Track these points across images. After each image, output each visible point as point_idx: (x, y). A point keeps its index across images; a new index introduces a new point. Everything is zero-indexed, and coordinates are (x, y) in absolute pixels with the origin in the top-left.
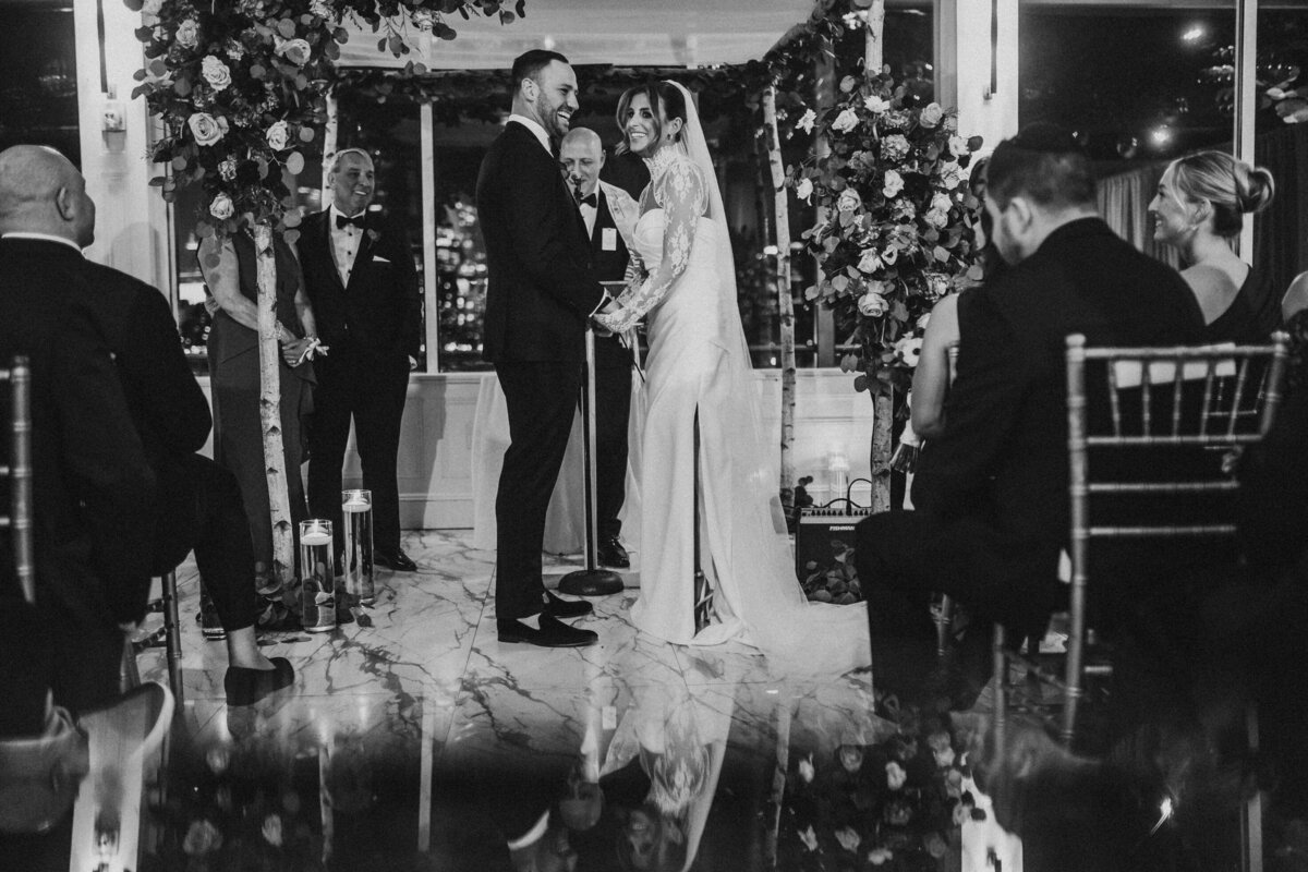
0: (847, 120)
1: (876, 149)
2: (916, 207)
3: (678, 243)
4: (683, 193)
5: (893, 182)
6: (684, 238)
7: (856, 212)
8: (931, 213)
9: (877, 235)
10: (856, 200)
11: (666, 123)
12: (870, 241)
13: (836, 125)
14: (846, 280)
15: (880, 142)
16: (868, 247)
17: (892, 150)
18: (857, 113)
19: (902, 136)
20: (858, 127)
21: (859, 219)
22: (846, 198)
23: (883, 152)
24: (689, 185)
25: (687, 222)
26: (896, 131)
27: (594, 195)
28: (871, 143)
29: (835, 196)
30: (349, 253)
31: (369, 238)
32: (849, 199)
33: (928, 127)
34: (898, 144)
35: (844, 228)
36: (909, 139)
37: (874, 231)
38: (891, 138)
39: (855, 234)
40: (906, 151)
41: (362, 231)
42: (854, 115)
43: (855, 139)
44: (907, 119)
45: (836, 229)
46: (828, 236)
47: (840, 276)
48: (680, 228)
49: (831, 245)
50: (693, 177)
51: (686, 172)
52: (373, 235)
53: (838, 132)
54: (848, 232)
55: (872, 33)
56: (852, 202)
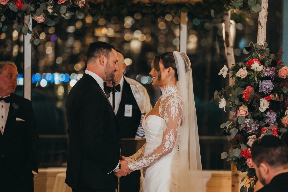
0: (243, 73)
1: (256, 88)
2: (277, 115)
3: (169, 138)
4: (174, 116)
5: (264, 105)
6: (172, 136)
7: (247, 117)
8: (285, 118)
9: (257, 128)
10: (247, 112)
11: (163, 70)
12: (253, 131)
13: (238, 74)
14: (240, 151)
15: (258, 84)
16: (252, 134)
17: (264, 89)
18: (247, 69)
19: (270, 81)
20: (248, 76)
21: (248, 121)
22: (241, 111)
23: (260, 89)
24: (177, 112)
25: (175, 129)
26: (267, 78)
27: (119, 85)
28: (255, 84)
29: (237, 108)
30: (3, 117)
31: (14, 108)
32: (243, 111)
33: (282, 78)
34: (267, 85)
35: (241, 124)
36: (273, 82)
37: (255, 126)
38: (264, 82)
39: (246, 127)
40: (271, 89)
41: (9, 104)
42: (246, 71)
43: (246, 82)
44: (273, 72)
45: (236, 125)
46: (233, 127)
47: (237, 149)
48: (171, 132)
49: (234, 133)
50: (179, 108)
51: (177, 106)
52: (16, 106)
53: (239, 78)
54: (242, 126)
55: (261, 25)
56: (244, 113)
